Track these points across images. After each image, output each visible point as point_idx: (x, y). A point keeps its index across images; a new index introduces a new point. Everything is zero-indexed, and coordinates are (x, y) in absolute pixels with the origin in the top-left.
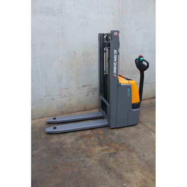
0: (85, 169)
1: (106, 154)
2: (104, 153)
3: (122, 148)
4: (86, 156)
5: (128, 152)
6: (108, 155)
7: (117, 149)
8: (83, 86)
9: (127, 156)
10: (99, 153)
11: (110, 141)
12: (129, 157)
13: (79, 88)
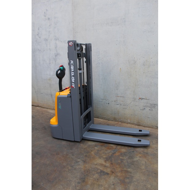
0: (70, 168)
1: (99, 169)
2: (99, 167)
3: (119, 174)
4: (84, 160)
5: (119, 182)
6: (99, 171)
7: (113, 172)
8: (140, 98)
9: (112, 184)
10: (96, 164)
11: (119, 161)
12: (113, 186)
13: (135, 100)
